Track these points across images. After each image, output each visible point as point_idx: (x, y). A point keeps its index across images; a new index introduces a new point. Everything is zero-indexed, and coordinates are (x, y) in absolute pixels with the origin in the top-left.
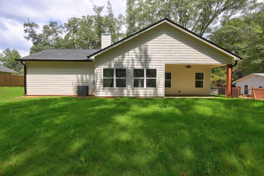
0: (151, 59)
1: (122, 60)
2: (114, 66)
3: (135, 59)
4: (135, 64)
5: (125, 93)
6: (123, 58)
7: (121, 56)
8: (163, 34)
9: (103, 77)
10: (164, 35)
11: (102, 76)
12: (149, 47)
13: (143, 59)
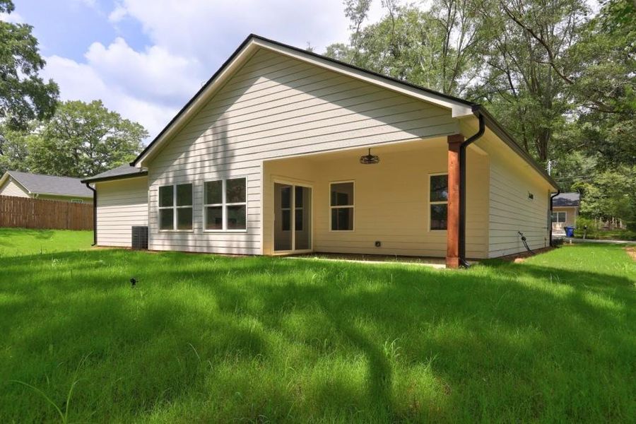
0: (233, 153)
1: (185, 164)
2: (174, 180)
3: (206, 158)
4: (207, 170)
5: (191, 243)
6: (186, 158)
7: (183, 156)
8: (258, 77)
9: (160, 206)
10: (262, 79)
11: (157, 204)
12: (231, 121)
13: (219, 155)
